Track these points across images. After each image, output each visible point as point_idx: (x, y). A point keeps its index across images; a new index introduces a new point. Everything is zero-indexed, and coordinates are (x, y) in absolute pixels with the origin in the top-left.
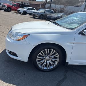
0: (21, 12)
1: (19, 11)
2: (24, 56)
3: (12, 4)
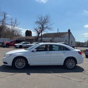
2: (10, 63)
3: (10, 41)
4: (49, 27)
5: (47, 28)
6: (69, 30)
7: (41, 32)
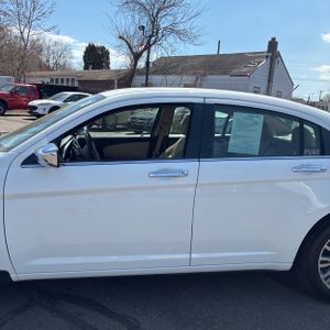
0: (39, 111)
1: (35, 108)
3: (11, 88)
4: (181, 27)
5: (171, 30)
6: (273, 44)
7: (148, 48)
